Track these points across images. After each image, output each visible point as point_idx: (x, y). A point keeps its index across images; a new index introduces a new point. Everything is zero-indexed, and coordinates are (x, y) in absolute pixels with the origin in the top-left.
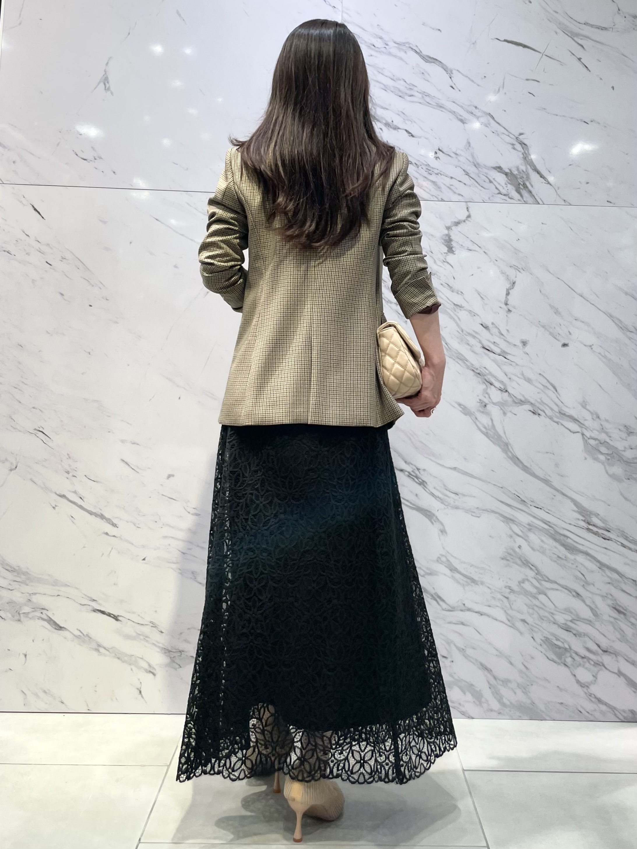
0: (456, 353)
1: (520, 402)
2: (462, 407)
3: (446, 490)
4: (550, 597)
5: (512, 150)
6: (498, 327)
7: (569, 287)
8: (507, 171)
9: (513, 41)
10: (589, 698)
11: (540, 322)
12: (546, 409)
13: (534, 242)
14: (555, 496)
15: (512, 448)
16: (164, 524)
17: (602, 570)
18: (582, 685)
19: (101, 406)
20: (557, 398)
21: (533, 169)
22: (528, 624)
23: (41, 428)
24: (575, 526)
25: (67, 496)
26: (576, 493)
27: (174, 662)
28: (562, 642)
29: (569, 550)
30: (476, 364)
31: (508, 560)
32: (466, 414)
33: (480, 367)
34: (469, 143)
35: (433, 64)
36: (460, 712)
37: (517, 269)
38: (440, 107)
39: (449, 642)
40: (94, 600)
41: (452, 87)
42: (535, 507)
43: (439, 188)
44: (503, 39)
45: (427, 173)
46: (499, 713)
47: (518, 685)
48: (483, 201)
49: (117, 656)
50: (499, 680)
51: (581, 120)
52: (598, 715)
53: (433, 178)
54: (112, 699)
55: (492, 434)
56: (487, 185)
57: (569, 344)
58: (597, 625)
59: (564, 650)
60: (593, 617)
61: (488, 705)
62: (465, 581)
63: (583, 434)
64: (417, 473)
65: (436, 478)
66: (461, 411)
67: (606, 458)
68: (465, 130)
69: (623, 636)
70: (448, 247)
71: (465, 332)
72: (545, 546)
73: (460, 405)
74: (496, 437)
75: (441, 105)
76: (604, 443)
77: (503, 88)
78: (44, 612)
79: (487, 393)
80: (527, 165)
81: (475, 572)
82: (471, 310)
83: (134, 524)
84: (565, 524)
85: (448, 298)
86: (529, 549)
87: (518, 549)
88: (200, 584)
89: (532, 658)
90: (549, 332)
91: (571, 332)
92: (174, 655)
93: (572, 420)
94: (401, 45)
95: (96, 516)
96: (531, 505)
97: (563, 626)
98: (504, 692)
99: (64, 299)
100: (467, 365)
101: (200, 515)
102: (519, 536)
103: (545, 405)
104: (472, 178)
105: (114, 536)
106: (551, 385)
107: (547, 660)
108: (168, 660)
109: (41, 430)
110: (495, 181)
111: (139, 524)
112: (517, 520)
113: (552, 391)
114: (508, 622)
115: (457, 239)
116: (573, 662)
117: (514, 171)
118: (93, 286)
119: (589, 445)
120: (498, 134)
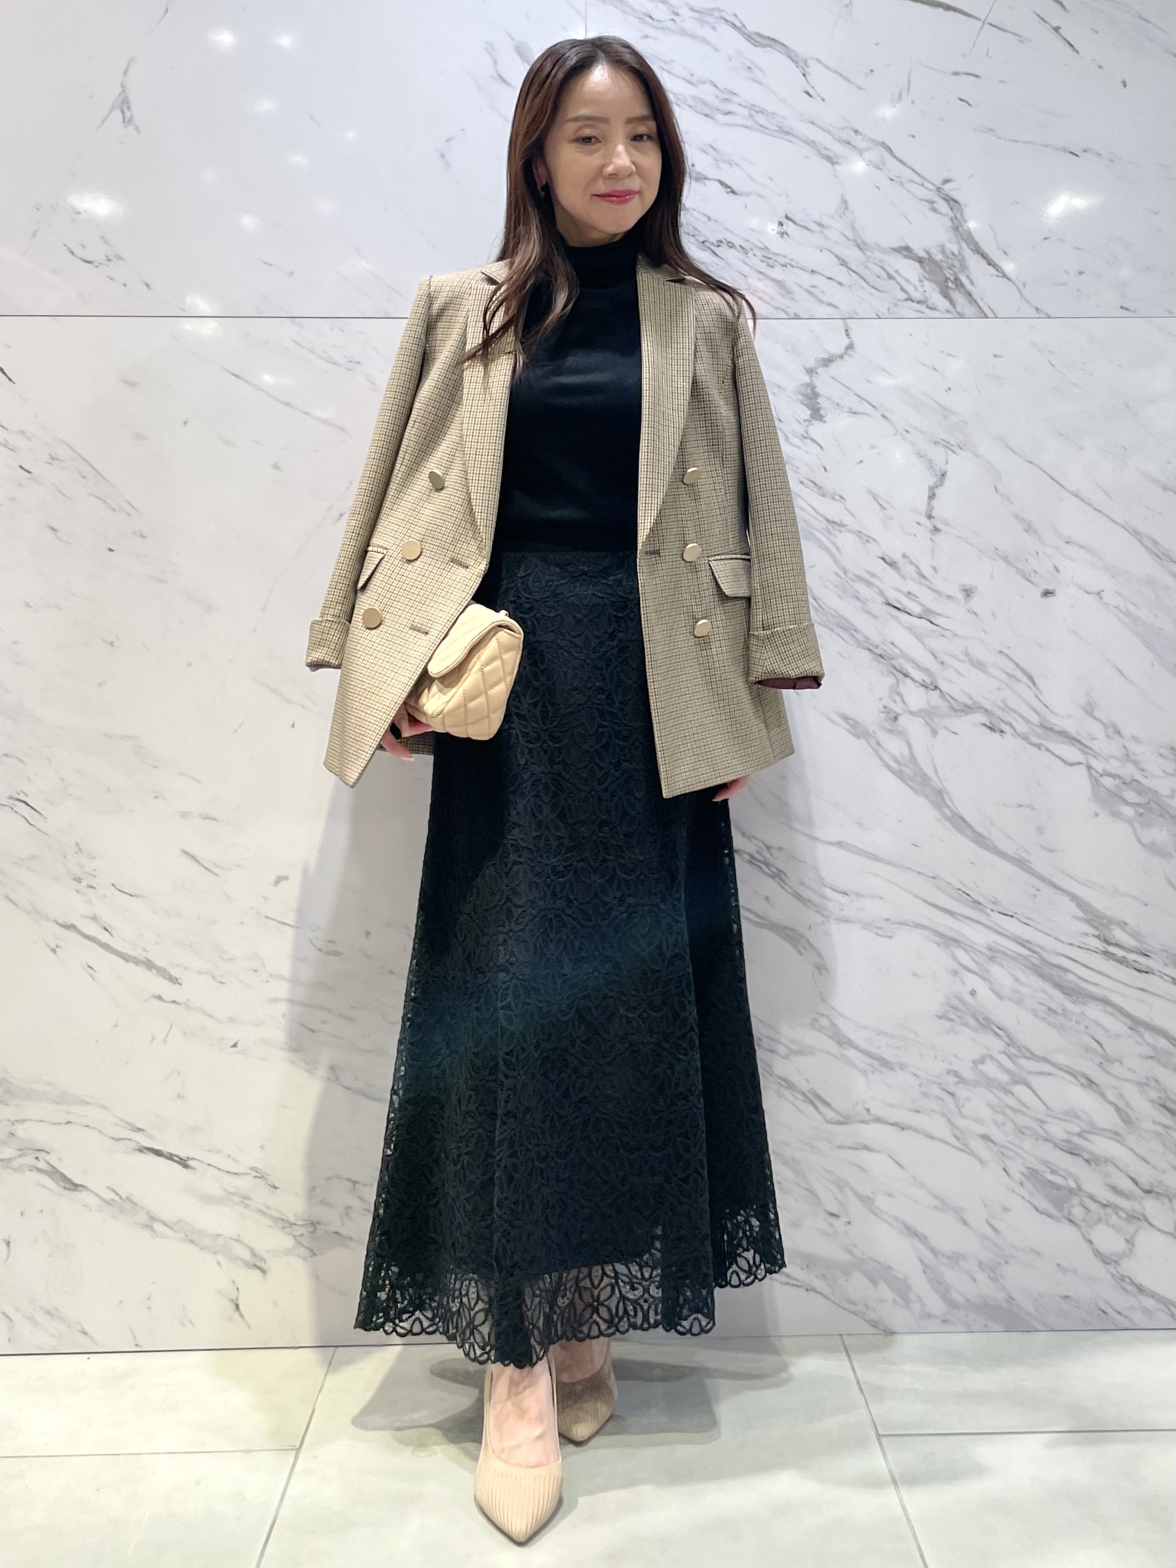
0: (835, 617)
1: (965, 708)
2: (852, 722)
3: (825, 886)
4: (1037, 1090)
5: (932, 212)
6: (914, 561)
7: (1052, 479)
8: (925, 255)
10: (1120, 1285)
11: (997, 549)
12: (1016, 720)
13: (979, 392)
14: (1039, 890)
15: (950, 798)
16: (271, 975)
17: (1136, 1031)
18: (1105, 1259)
19: (140, 747)
20: (1035, 698)
21: (973, 250)
22: (995, 1144)
23: (22, 794)
24: (1080, 947)
25: (78, 926)
26: (1080, 883)
27: (301, 1244)
28: (1063, 1177)
29: (1070, 995)
30: (876, 639)
31: (951, 1020)
32: (858, 737)
33: (882, 643)
34: (845, 202)
35: (770, 49)
36: (869, 1322)
37: (947, 447)
38: (786, 133)
39: (841, 1185)
40: (140, 1130)
41: (808, 93)
42: (1001, 913)
43: (789, 292)
45: (764, 264)
46: (945, 1321)
47: (980, 1264)
48: (877, 315)
49: (189, 1238)
50: (943, 1255)
51: (1065, 150)
52: (1138, 1318)
53: (777, 273)
54: (183, 1324)
55: (911, 773)
56: (884, 283)
57: (1057, 591)
59: (1068, 1191)
60: (1121, 1124)
61: (923, 1305)
62: (869, 1065)
63: (1089, 768)
64: (767, 854)
65: (805, 863)
66: (848, 731)
67: (1136, 812)
68: (836, 177)
70: (810, 409)
71: (850, 575)
72: (1024, 989)
73: (846, 718)
74: (919, 779)
75: (789, 130)
76: (1131, 782)
77: (909, 91)
78: (41, 1155)
79: (898, 694)
80: (962, 242)
81: (889, 1045)
82: (861, 530)
83: (214, 978)
84: (1060, 944)
85: (812, 508)
86: (992, 995)
87: (970, 996)
88: (348, 1089)
89: (1006, 1209)
90: (1017, 568)
91: (1059, 568)
92: (300, 1231)
93: (1066, 740)
94: (703, 13)
95: (136, 964)
96: (992, 911)
97: (1063, 1143)
98: (953, 1278)
99: (59, 539)
100: (856, 639)
101: (342, 954)
102: (971, 971)
103: (1012, 713)
104: (853, 271)
105: (174, 1002)
106: (1024, 672)
107: (1036, 1213)
108: (288, 1242)
109: (22, 797)
110: (900, 275)
111: (222, 976)
112: (965, 941)
113: (1026, 684)
114: (955, 1142)
115: (829, 391)
116: (1087, 1215)
117: (936, 255)
118: (114, 510)
119: (1102, 788)
120: (901, 183)
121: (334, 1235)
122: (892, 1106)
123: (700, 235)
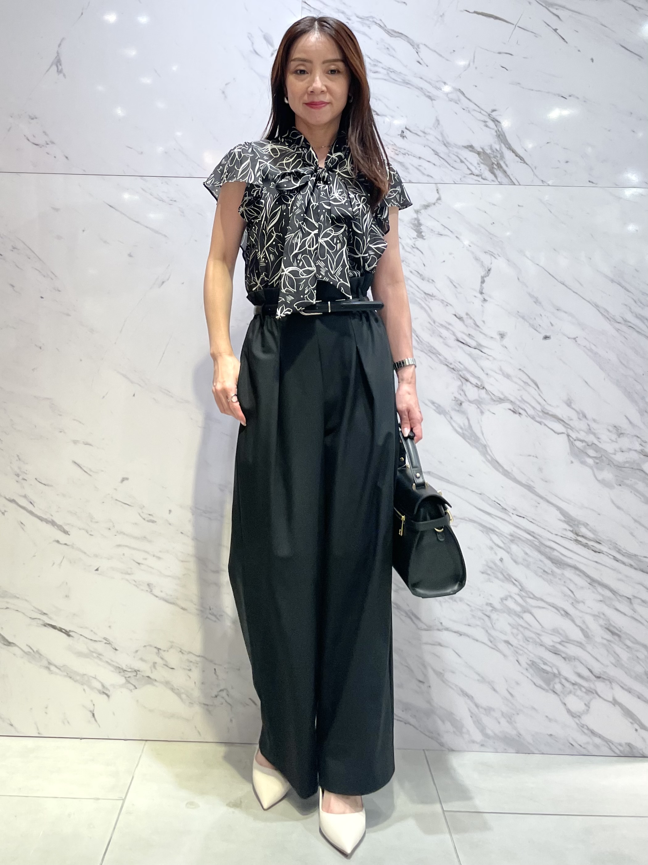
0: (428, 347)
1: (499, 400)
2: (436, 405)
4: (536, 617)
5: (485, 127)
6: (473, 317)
7: (550, 274)
8: (481, 150)
9: (484, 13)
10: (581, 730)
11: (518, 312)
12: (527, 407)
13: (510, 225)
14: (539, 503)
15: (490, 450)
16: (117, 532)
17: (592, 585)
18: (573, 715)
19: (53, 404)
20: (540, 397)
21: (507, 148)
22: (512, 646)
24: (562, 537)
25: (17, 501)
26: (562, 500)
27: (129, 682)
28: (550, 667)
29: (556, 564)
30: (451, 360)
31: (488, 574)
32: (440, 413)
33: (455, 362)
34: (438, 121)
35: (399, 38)
36: (439, 743)
37: (492, 255)
38: (406, 83)
39: (425, 665)
40: (45, 614)
41: (419, 62)
42: (517, 515)
43: (407, 169)
44: (473, 11)
45: (393, 153)
46: (482, 745)
47: (503, 713)
48: (454, 182)
49: (69, 675)
51: (559, 95)
52: (591, 749)
53: (400, 158)
54: (64, 723)
55: (469, 435)
56: (458, 165)
57: (551, 337)
58: (589, 648)
59: (552, 675)
60: (584, 638)
61: (470, 736)
63: (568, 436)
66: (435, 410)
67: (594, 462)
68: (433, 107)
69: (618, 661)
70: (417, 232)
71: (437, 324)
72: (530, 559)
73: (433, 403)
74: (473, 439)
75: (408, 82)
76: (592, 445)
77: (474, 62)
79: (463, 390)
80: (501, 143)
82: (444, 299)
83: (87, 532)
84: (551, 535)
85: (418, 287)
86: (512, 561)
87: (500, 561)
88: (157, 597)
89: (517, 683)
90: (530, 324)
91: (553, 323)
92: (129, 674)
93: (555, 420)
94: (364, 19)
95: (47, 523)
96: (513, 514)
97: (551, 648)
98: (487, 721)
99: (15, 291)
100: (440, 359)
101: (156, 522)
102: (500, 547)
103: (525, 404)
104: (441, 158)
105: (66, 544)
106: (533, 381)
107: (534, 686)
108: (123, 681)
110: (467, 161)
111: (91, 531)
112: (497, 530)
113: (534, 388)
114: (490, 644)
115: (427, 222)
116: (563, 689)
117: (487, 150)
118: (44, 276)
119: (575, 447)
120: (469, 111)
121: (147, 678)
122: (455, 621)
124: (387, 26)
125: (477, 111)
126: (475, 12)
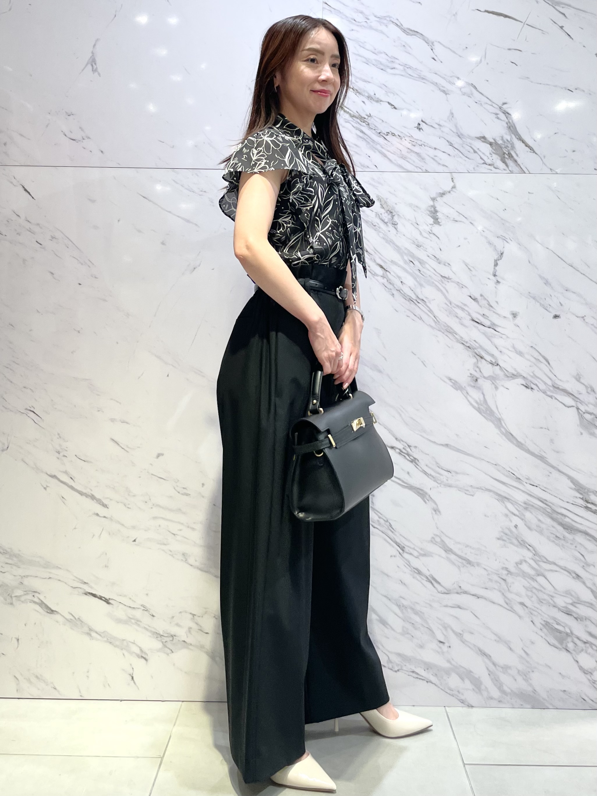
0: (445, 326)
1: (512, 376)
2: (453, 381)
3: (439, 467)
4: (549, 579)
5: (496, 120)
6: (487, 298)
7: (558, 257)
8: (493, 141)
9: (494, 12)
10: (593, 685)
11: (530, 293)
12: (539, 382)
13: (521, 211)
14: (551, 473)
15: (504, 422)
16: (154, 505)
18: (585, 672)
19: (91, 385)
20: (550, 373)
21: (518, 139)
22: (527, 607)
23: (32, 407)
24: (572, 504)
25: (59, 477)
26: (572, 469)
27: (166, 647)
28: (563, 626)
29: (567, 529)
30: (466, 338)
31: (503, 540)
32: (456, 389)
33: (470, 340)
34: (452, 114)
35: (415, 36)
36: (459, 700)
37: (505, 240)
38: (422, 78)
39: (446, 627)
40: (85, 583)
41: (434, 59)
42: (530, 484)
43: (423, 159)
44: (483, 10)
45: (410, 144)
46: (499, 701)
47: (519, 671)
48: (468, 171)
49: (109, 641)
50: (499, 666)
51: (566, 88)
53: (417, 149)
54: (105, 686)
55: (484, 409)
56: (472, 155)
57: (561, 316)
59: (565, 634)
60: (594, 599)
61: (488, 692)
62: (461, 563)
63: (578, 409)
64: (408, 450)
65: (428, 455)
66: (451, 386)
68: (447, 101)
70: (433, 219)
71: (453, 305)
72: (543, 526)
73: (450, 379)
74: (488, 412)
75: (424, 77)
77: (485, 57)
78: (36, 595)
79: (478, 367)
80: (512, 134)
81: (471, 553)
82: (459, 282)
83: (125, 506)
84: (562, 501)
85: (434, 269)
86: (525, 528)
87: (514, 528)
88: (191, 566)
89: (533, 643)
90: (540, 304)
91: (562, 303)
92: (166, 639)
93: (566, 394)
94: (381, 18)
95: (86, 497)
96: (526, 483)
97: (563, 609)
98: (504, 679)
99: (55, 278)
100: (456, 338)
101: (190, 495)
102: (515, 515)
103: (538, 380)
104: (456, 148)
105: (105, 517)
106: (543, 357)
107: (548, 645)
108: (159, 645)
109: (32, 409)
110: (480, 151)
111: (129, 504)
112: (511, 498)
113: (544, 364)
114: (506, 606)
115: (443, 209)
116: (575, 647)
117: (499, 141)
118: (82, 264)
119: (584, 420)
120: (481, 104)
121: (183, 642)
122: (472, 585)
123: (378, 129)
124: (403, 25)
125: (489, 104)
126: (486, 11)
